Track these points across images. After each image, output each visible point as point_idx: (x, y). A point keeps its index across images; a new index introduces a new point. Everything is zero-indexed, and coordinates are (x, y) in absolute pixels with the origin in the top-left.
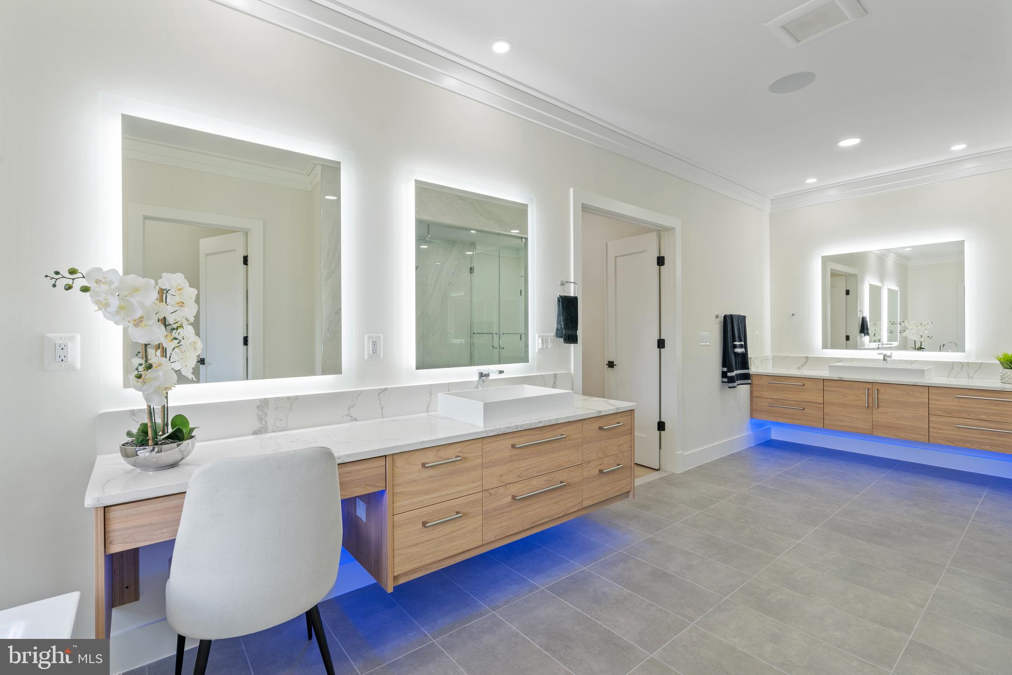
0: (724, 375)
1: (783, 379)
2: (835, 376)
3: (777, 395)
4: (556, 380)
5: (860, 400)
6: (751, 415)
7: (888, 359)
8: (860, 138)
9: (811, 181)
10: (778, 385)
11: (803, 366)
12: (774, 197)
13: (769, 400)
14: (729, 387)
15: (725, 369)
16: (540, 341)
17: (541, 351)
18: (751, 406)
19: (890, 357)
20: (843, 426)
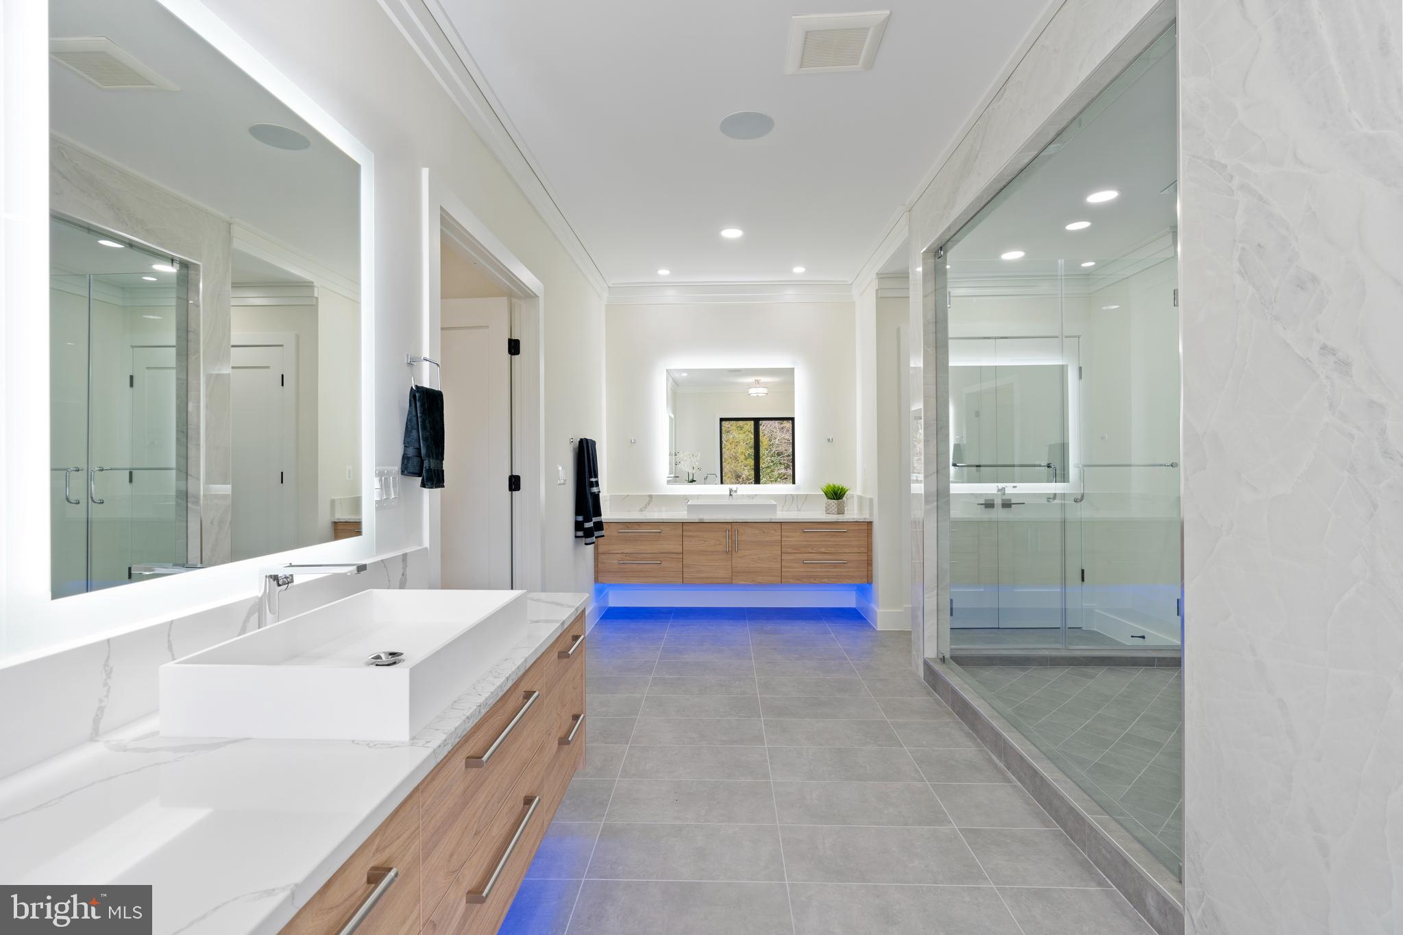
0: (578, 526)
1: (636, 527)
2: (695, 517)
3: (629, 548)
4: (406, 566)
5: (720, 544)
6: (596, 580)
7: (733, 494)
8: (742, 230)
9: (664, 272)
10: (630, 534)
11: (645, 507)
12: (614, 284)
13: (619, 556)
14: (586, 544)
15: (580, 518)
16: (377, 485)
17: (380, 505)
18: (596, 566)
19: (736, 491)
20: (702, 578)
